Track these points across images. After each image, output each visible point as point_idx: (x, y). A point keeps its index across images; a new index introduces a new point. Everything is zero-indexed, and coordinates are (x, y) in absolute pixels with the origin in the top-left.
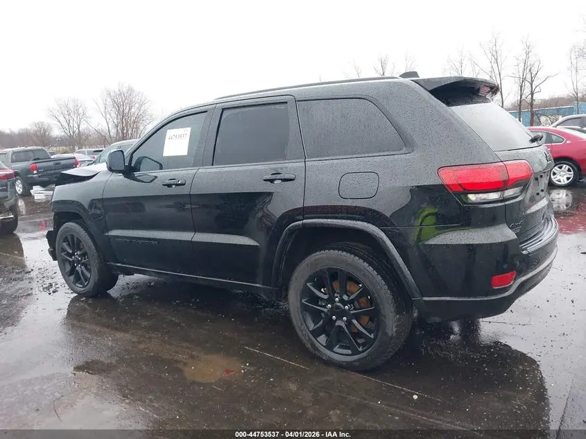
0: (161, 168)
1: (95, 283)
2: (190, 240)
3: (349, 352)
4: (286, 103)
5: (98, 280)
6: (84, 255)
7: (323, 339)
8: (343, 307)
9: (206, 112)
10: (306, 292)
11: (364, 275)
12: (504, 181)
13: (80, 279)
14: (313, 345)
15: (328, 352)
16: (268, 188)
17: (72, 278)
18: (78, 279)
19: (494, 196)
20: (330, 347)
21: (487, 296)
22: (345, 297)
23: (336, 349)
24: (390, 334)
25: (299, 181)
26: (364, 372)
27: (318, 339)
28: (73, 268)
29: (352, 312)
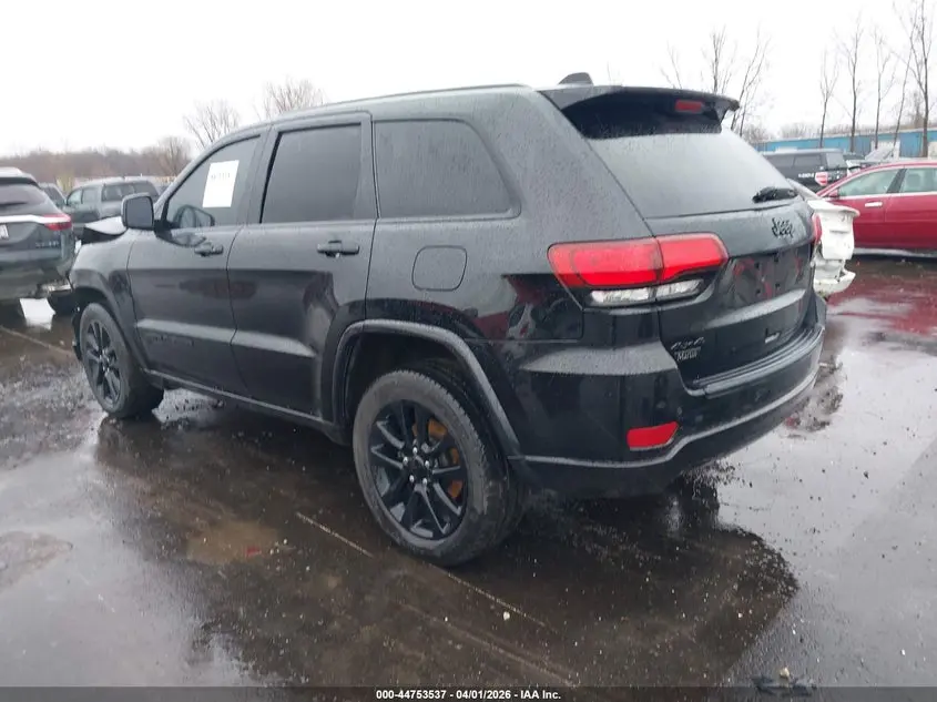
0: (213, 223)
1: (126, 399)
2: (229, 341)
3: (430, 534)
4: (359, 124)
5: (130, 394)
6: (112, 355)
7: (399, 511)
8: (422, 462)
9: (259, 136)
10: (376, 437)
11: (446, 414)
12: (655, 271)
13: (109, 392)
14: (385, 518)
15: (403, 531)
16: (323, 265)
17: (101, 388)
18: (107, 392)
19: (642, 295)
20: (406, 523)
21: (621, 461)
22: (426, 448)
23: (415, 528)
24: (479, 511)
25: (363, 256)
26: (449, 568)
27: (392, 510)
28: (102, 373)
29: (434, 472)
